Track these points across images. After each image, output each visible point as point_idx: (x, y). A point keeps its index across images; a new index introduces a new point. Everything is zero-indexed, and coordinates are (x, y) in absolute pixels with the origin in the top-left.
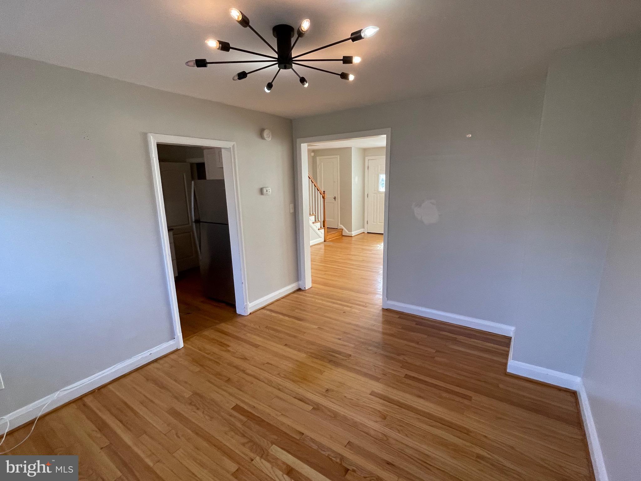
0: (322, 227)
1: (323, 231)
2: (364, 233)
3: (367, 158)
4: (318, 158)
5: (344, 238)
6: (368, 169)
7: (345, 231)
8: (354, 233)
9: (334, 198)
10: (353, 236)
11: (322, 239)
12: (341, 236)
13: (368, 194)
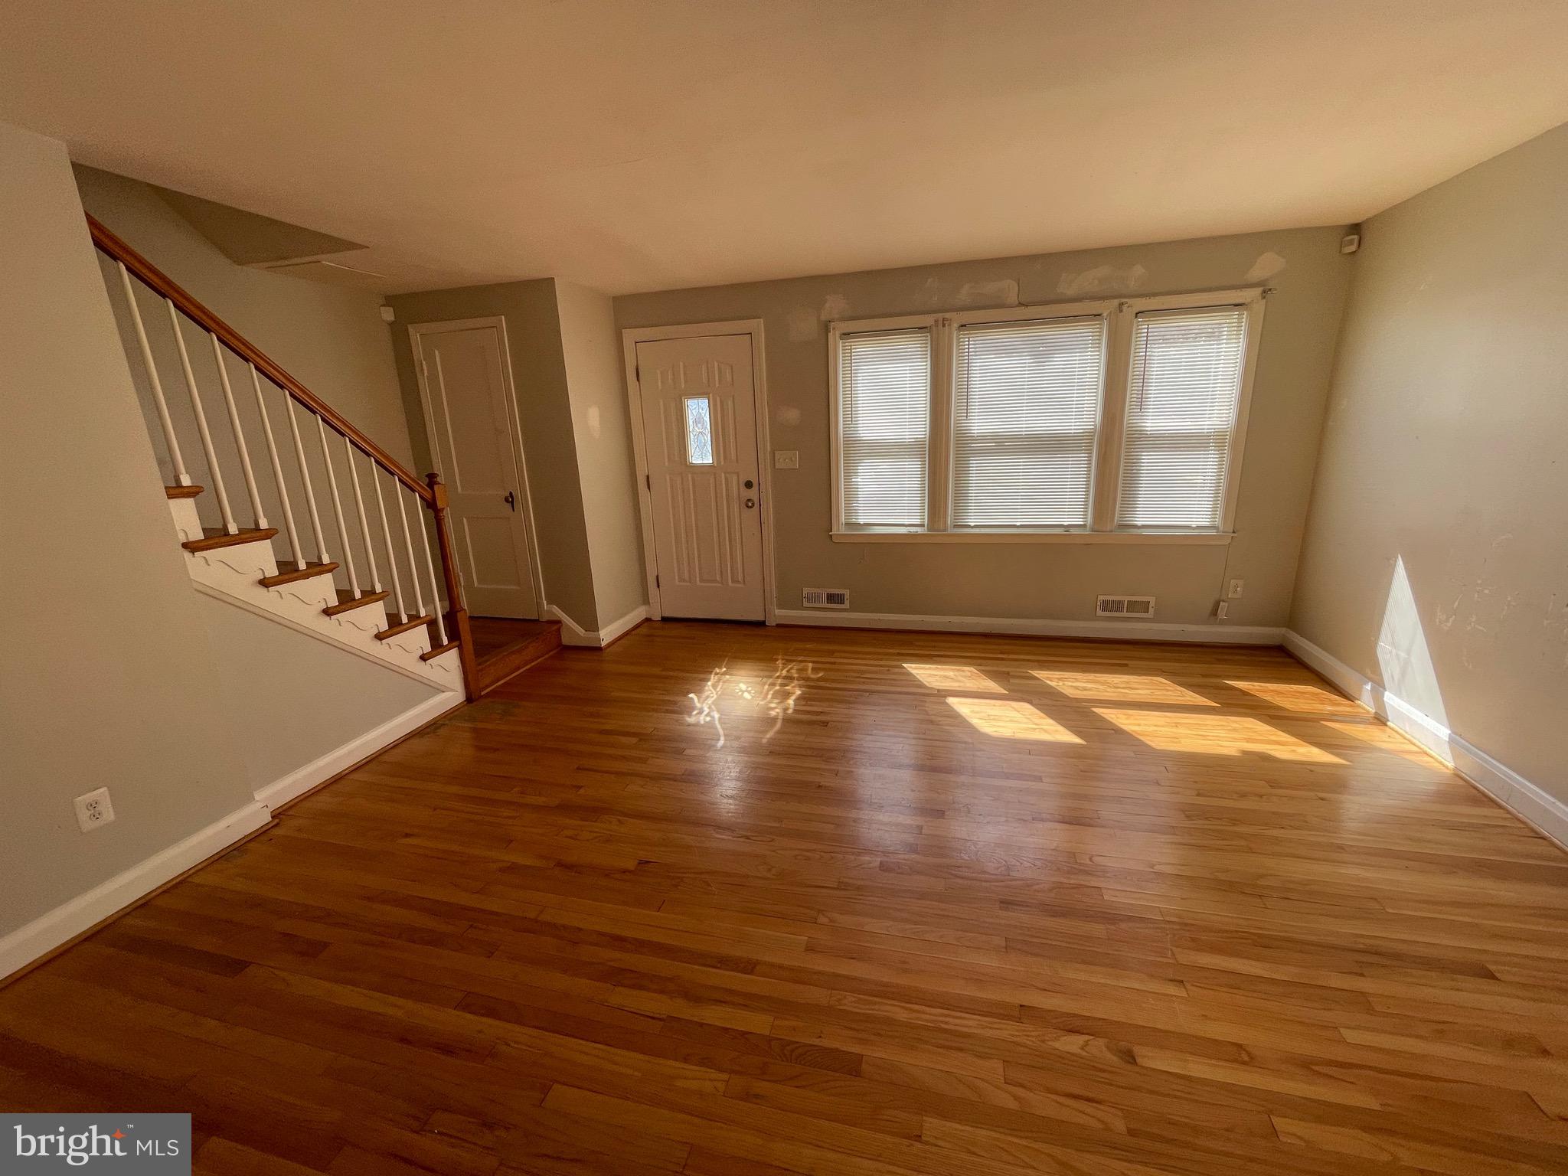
0: (445, 641)
1: (450, 659)
2: (649, 624)
3: (629, 336)
4: (415, 334)
6: (638, 380)
7: (569, 628)
8: (608, 633)
9: (506, 500)
10: (603, 644)
11: (453, 695)
12: (554, 652)
13: (648, 477)
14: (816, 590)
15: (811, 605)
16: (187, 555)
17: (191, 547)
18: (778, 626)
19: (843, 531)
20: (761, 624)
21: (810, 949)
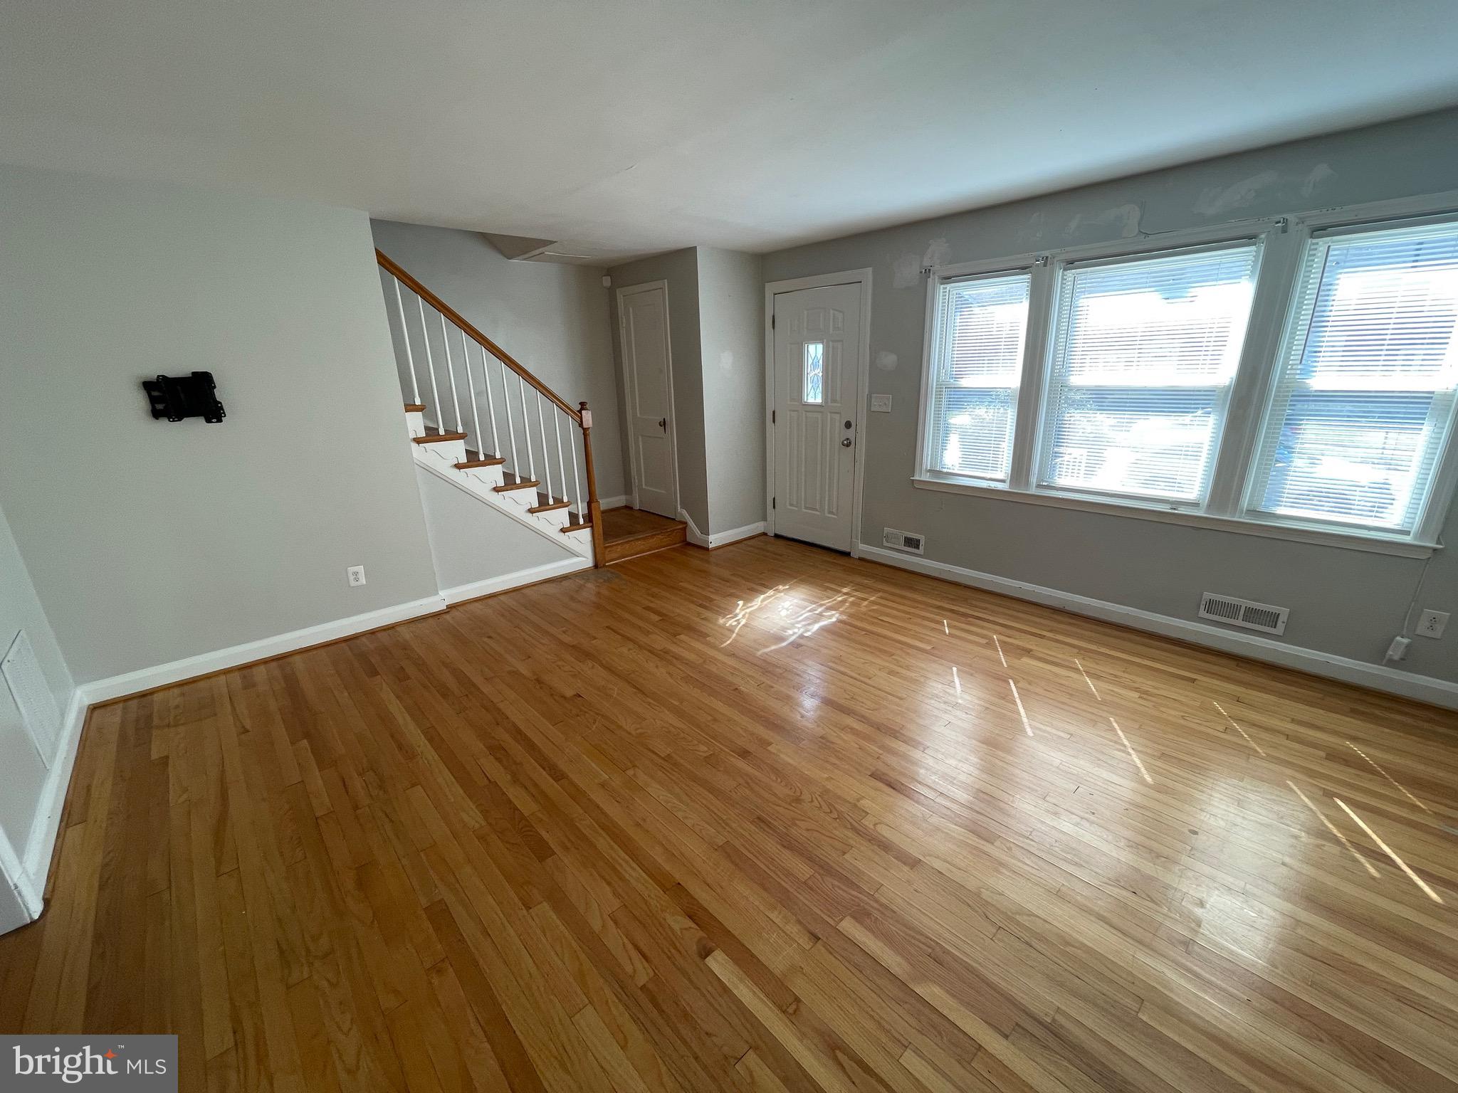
0: (581, 522)
1: (585, 534)
2: (765, 537)
3: (770, 288)
4: (622, 295)
5: (691, 552)
6: (774, 328)
7: (691, 529)
8: (715, 539)
9: (662, 424)
10: (711, 546)
11: (584, 560)
12: (678, 545)
13: (774, 412)
14: (895, 531)
15: (889, 545)
16: (414, 445)
17: (418, 441)
18: (861, 559)
19: (926, 477)
20: (847, 554)
21: (603, 785)
